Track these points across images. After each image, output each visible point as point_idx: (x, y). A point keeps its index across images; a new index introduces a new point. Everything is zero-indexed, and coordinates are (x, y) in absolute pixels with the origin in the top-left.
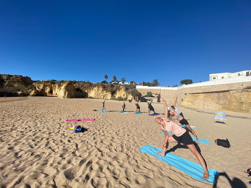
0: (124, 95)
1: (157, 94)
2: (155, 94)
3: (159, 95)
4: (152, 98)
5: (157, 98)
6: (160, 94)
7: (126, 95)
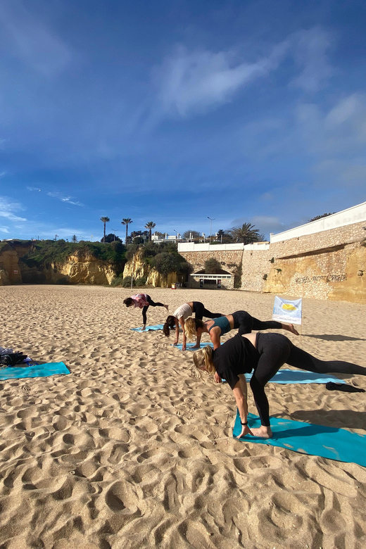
0: (138, 271)
1: (234, 265)
2: (230, 266)
3: (240, 268)
4: (220, 277)
5: (232, 276)
6: (241, 264)
7: (143, 270)
